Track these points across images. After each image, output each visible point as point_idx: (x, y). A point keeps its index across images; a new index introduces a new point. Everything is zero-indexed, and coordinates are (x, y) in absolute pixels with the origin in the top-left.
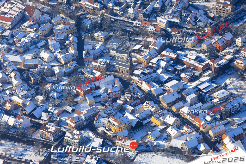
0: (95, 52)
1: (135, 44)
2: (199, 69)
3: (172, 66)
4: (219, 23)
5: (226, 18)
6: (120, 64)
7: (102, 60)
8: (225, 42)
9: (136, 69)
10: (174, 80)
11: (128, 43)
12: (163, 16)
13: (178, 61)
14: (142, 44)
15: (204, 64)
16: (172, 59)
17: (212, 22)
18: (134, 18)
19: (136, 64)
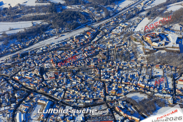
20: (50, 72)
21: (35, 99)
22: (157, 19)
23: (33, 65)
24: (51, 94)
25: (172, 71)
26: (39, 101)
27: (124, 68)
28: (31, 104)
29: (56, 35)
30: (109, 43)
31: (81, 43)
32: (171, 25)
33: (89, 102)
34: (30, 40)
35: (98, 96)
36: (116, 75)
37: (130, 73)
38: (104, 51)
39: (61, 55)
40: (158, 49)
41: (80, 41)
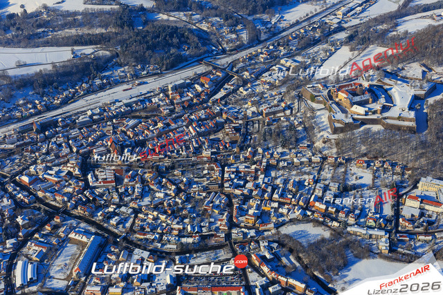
20: (104, 168)
21: (62, 229)
22: (370, 51)
23: (65, 150)
24: (103, 220)
25: (393, 174)
26: (72, 235)
27: (281, 164)
28: (54, 241)
29: (128, 81)
30: (250, 103)
31: (183, 102)
32: (400, 66)
33: (190, 240)
34: (65, 90)
35: (214, 227)
36: (260, 181)
37: (295, 175)
38: (236, 123)
39: (133, 129)
40: (363, 122)
41: (181, 96)
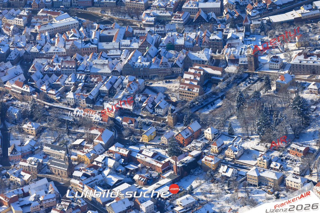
0: (23, 148)
1: (76, 137)
2: (158, 169)
3: (123, 165)
4: (183, 109)
5: (192, 103)
6: (55, 164)
7: (32, 158)
8: (190, 134)
9: (77, 170)
10: (125, 183)
11: (67, 137)
12: (111, 101)
13: (130, 159)
14: (84, 138)
15: (163, 162)
16: (122, 157)
17: (174, 109)
18: (75, 105)
19: (76, 163)
